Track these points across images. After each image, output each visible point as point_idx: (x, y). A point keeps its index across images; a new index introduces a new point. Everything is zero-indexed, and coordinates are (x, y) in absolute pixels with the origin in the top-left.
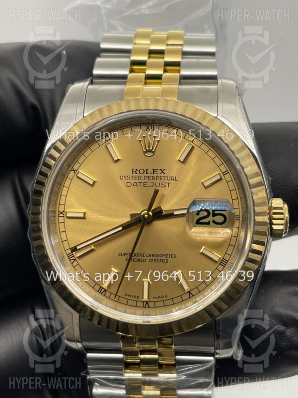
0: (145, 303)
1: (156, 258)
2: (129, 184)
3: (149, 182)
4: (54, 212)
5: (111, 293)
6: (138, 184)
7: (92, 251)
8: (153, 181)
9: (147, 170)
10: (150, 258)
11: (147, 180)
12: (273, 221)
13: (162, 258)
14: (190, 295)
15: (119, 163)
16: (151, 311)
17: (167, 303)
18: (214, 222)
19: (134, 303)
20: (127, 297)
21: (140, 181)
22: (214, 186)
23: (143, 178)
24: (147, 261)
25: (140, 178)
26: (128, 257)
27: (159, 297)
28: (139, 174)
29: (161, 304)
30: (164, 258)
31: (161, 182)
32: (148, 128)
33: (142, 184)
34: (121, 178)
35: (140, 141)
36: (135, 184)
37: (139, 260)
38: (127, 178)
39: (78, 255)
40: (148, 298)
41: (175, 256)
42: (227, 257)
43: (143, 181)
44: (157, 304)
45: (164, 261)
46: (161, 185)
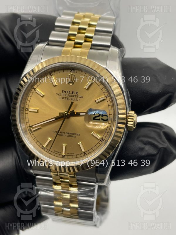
1: (70, 135)
2: (60, 98)
3: (70, 97)
4: (23, 108)
5: (47, 149)
7: (40, 128)
8: (72, 97)
9: (69, 91)
10: (67, 134)
11: (69, 97)
12: (128, 122)
13: (73, 135)
14: (85, 154)
15: (56, 87)
16: (66, 160)
17: (73, 157)
18: (102, 119)
19: (58, 155)
20: (55, 152)
21: (65, 97)
23: (67, 95)
24: (66, 136)
25: (65, 95)
26: (57, 133)
27: (70, 154)
28: (65, 93)
29: (71, 157)
30: (74, 135)
31: (76, 98)
32: (71, 71)
33: (66, 98)
34: (57, 94)
36: (63, 98)
37: (62, 135)
38: (59, 95)
39: (33, 130)
40: (65, 154)
41: (79, 135)
42: (104, 138)
43: (67, 97)
44: (69, 157)
45: (74, 137)
46: (75, 100)
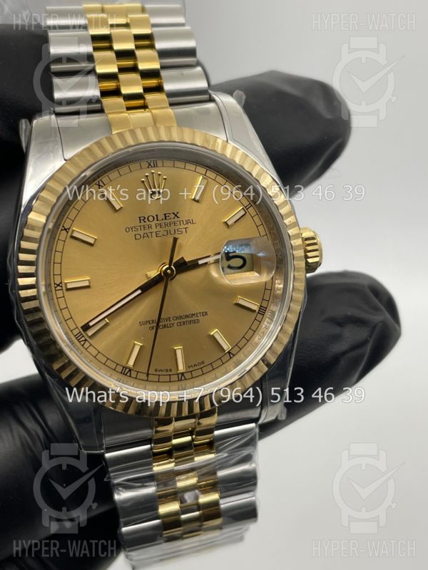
0: (180, 376)
1: (185, 320)
2: (138, 237)
3: (162, 230)
5: (138, 372)
6: (149, 235)
7: (107, 325)
8: (167, 228)
9: (157, 216)
10: (178, 321)
11: (159, 229)
13: (192, 319)
14: (231, 355)
15: (121, 212)
16: (188, 383)
17: (205, 370)
19: (167, 378)
20: (158, 373)
21: (151, 230)
22: (237, 223)
23: (154, 226)
24: (175, 325)
25: (150, 227)
26: (155, 325)
27: (195, 365)
29: (200, 372)
30: (194, 318)
31: (176, 228)
32: (150, 165)
33: (154, 234)
34: (127, 230)
35: (143, 182)
37: (165, 326)
38: (134, 229)
39: (90, 334)
40: (184, 368)
41: (206, 313)
42: (265, 304)
43: (154, 230)
44: (195, 374)
45: (194, 322)
46: (177, 232)
